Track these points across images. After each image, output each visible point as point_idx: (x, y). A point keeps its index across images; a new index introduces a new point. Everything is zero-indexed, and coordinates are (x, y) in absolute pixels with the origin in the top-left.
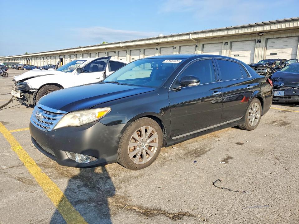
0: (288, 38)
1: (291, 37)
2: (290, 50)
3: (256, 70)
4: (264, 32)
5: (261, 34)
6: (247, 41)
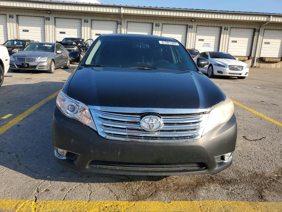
0: (72, 20)
1: (75, 19)
2: (76, 30)
3: (67, 47)
4: (51, 11)
5: (49, 12)
6: (36, 16)
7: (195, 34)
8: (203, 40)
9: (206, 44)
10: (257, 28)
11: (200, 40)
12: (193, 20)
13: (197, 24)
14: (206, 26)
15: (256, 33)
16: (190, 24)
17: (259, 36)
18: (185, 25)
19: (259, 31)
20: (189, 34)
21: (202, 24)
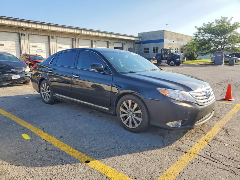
7: (28, 41)
8: (36, 47)
9: (39, 50)
10: (74, 38)
11: (33, 46)
12: (24, 29)
13: (28, 33)
14: (36, 35)
15: (74, 41)
16: (22, 32)
17: (76, 43)
18: (17, 33)
19: (75, 40)
20: (23, 42)
21: (33, 33)
